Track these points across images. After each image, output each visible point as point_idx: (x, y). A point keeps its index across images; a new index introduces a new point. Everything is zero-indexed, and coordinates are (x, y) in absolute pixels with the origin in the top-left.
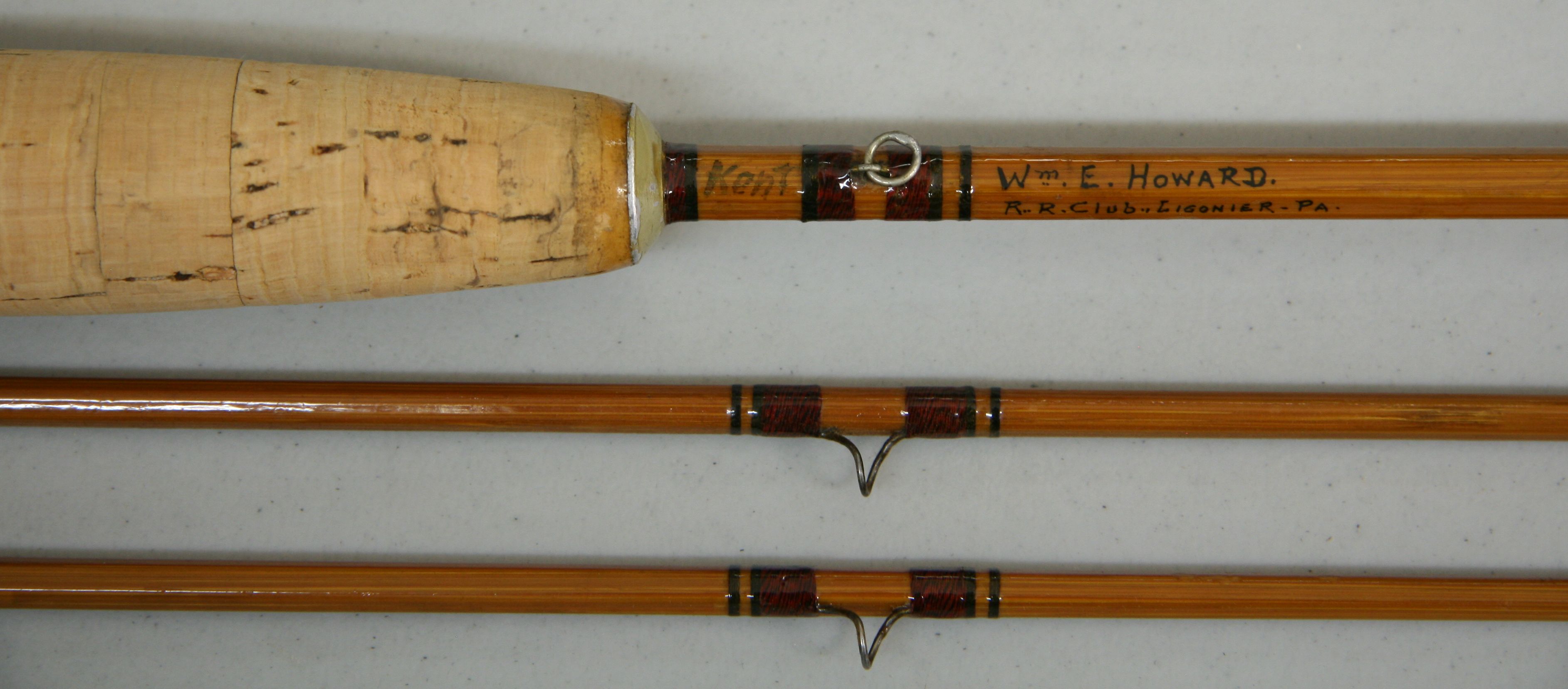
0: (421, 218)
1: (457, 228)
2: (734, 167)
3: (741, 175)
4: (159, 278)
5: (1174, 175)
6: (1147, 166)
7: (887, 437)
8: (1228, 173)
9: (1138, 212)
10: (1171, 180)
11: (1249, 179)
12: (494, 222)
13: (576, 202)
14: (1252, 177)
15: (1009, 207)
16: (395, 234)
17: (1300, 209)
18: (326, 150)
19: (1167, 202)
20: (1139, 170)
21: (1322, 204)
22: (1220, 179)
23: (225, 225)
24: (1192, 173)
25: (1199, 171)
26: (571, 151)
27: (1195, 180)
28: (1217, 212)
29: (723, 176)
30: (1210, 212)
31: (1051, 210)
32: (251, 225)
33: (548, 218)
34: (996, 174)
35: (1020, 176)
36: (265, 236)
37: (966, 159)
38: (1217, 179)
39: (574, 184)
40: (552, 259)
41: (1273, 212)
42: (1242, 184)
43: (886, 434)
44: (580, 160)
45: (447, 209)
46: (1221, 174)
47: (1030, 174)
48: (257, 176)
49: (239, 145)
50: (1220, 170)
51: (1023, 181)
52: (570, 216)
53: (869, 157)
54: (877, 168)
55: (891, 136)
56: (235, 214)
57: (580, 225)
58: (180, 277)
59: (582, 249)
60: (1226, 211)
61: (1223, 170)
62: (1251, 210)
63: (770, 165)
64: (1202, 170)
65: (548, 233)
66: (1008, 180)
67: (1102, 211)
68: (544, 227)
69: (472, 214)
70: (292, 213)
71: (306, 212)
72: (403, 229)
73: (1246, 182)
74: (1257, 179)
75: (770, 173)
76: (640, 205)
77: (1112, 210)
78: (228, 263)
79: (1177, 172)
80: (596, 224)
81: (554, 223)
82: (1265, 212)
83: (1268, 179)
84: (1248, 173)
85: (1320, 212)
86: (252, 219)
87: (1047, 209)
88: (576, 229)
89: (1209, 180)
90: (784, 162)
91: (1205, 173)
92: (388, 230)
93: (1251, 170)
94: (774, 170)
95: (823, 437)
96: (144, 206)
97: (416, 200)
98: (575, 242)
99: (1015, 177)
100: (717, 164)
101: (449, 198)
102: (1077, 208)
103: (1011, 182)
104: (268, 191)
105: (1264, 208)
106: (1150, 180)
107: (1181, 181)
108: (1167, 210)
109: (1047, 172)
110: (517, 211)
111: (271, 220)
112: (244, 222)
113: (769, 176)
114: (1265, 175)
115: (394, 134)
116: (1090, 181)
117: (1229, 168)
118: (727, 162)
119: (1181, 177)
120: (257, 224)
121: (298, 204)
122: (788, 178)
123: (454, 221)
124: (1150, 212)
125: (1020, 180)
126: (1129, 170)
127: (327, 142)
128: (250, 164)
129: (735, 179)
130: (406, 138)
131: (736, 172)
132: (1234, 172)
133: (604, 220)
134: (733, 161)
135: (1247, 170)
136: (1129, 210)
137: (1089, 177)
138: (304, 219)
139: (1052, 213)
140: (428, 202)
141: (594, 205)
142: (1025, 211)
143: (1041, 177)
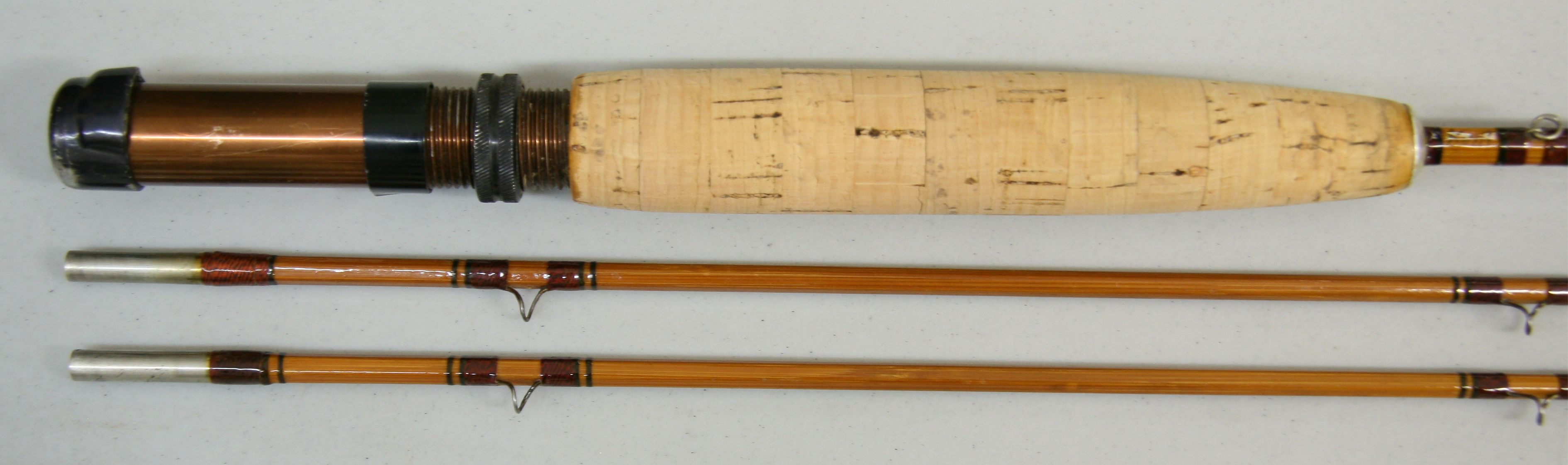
0: (1309, 141)
1: (1326, 147)
4: (1166, 173)
12: (1345, 145)
13: (1388, 137)
16: (1295, 149)
18: (1256, 105)
23: (1205, 141)
26: (1384, 113)
32: (1219, 141)
33: (1373, 144)
36: (1227, 148)
39: (1387, 128)
44: (1388, 117)
45: (1321, 136)
48: (1222, 116)
49: (1210, 101)
52: (1385, 144)
56: (1212, 135)
57: (1390, 149)
58: (1179, 173)
59: (1390, 166)
65: (1373, 153)
68: (1371, 149)
69: (1335, 139)
70: (1241, 135)
71: (1249, 135)
72: (1299, 146)
78: (1205, 165)
80: (1399, 149)
81: (1377, 147)
86: (1220, 138)
88: (1388, 151)
92: (1291, 147)
96: (1163, 129)
97: (1305, 131)
98: (1387, 161)
101: (1324, 131)
104: (1229, 123)
110: (1359, 140)
111: (1230, 139)
112: (1216, 140)
115: (1290, 100)
120: (1223, 141)
121: (1244, 130)
123: (1325, 144)
127: (1257, 101)
128: (1218, 110)
130: (1297, 102)
138: (1247, 138)
140: (1312, 132)
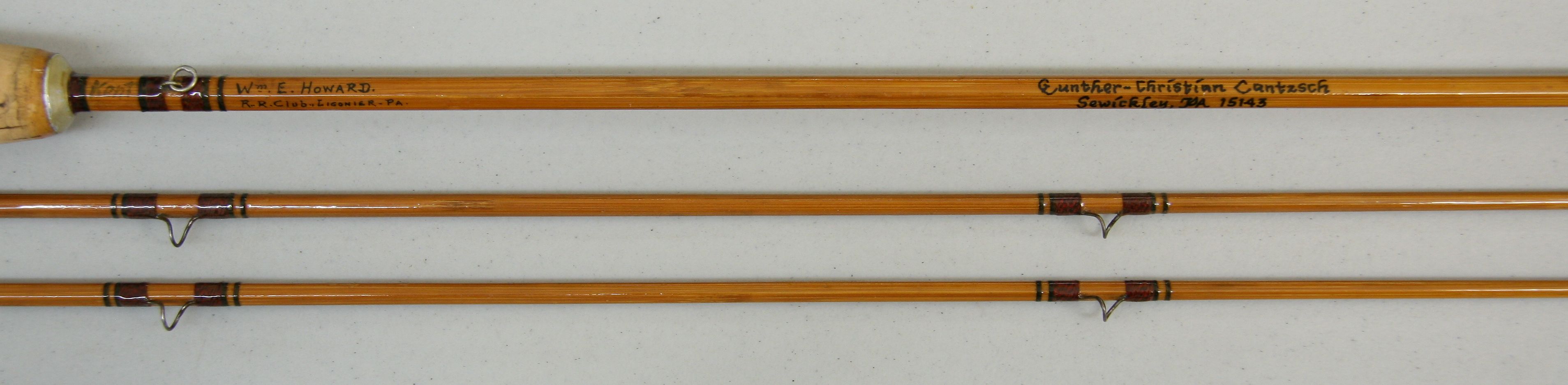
2: (105, 83)
3: (109, 87)
5: (324, 87)
6: (311, 83)
7: (190, 219)
8: (351, 87)
9: (308, 106)
10: (323, 89)
11: (361, 89)
13: (16, 98)
14: (363, 88)
15: (243, 103)
17: (388, 104)
19: (321, 100)
20: (307, 85)
21: (398, 102)
22: (347, 89)
24: (333, 86)
25: (337, 85)
26: (15, 73)
27: (335, 89)
28: (348, 106)
29: (99, 88)
30: (344, 106)
31: (265, 105)
33: (2, 105)
34: (236, 87)
35: (248, 87)
37: (221, 81)
38: (345, 89)
39: (16, 89)
40: (8, 128)
41: (375, 106)
42: (358, 91)
43: (190, 217)
44: (19, 76)
46: (347, 86)
47: (253, 87)
50: (347, 84)
51: (249, 90)
52: (13, 105)
53: (172, 78)
54: (174, 83)
55: (183, 68)
57: (21, 109)
59: (23, 123)
60: (352, 106)
61: (349, 85)
62: (364, 105)
63: (123, 82)
64: (338, 84)
65: (4, 113)
66: (241, 90)
67: (291, 106)
73: (360, 91)
74: (365, 89)
75: (123, 86)
76: (51, 101)
77: (295, 105)
79: (326, 85)
80: (29, 109)
81: (6, 108)
82: (371, 106)
83: (371, 89)
84: (361, 86)
85: (399, 106)
87: (262, 105)
88: (18, 112)
89: (341, 89)
90: (130, 81)
91: (340, 86)
93: (363, 85)
94: (125, 85)
95: (157, 219)
98: (18, 118)
99: (245, 88)
100: (97, 82)
102: (278, 104)
103: (243, 90)
105: (370, 104)
106: (312, 90)
107: (328, 90)
108: (322, 105)
109: (261, 86)
113: (122, 88)
114: (369, 87)
116: (282, 90)
117: (352, 84)
118: (101, 81)
119: (328, 88)
122: (132, 89)
124: (314, 106)
125: (248, 89)
126: (302, 85)
129: (105, 89)
131: (106, 86)
132: (354, 85)
133: (32, 107)
134: (104, 81)
135: (361, 84)
136: (304, 105)
137: (282, 88)
139: (266, 107)
141: (26, 99)
142: (252, 106)
143: (258, 88)
